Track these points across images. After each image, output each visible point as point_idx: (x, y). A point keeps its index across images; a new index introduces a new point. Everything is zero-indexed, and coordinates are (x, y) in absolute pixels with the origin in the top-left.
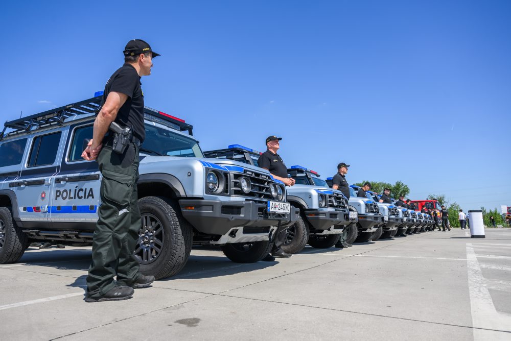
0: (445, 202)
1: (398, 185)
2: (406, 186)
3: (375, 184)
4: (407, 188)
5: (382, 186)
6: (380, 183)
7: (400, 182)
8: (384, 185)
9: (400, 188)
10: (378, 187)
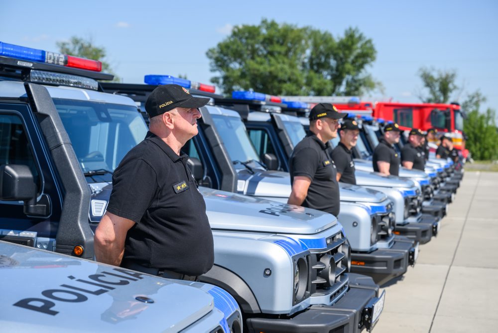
0: (455, 87)
1: (351, 39)
2: (369, 41)
3: (292, 30)
4: (372, 48)
5: (310, 38)
6: (305, 30)
7: (357, 30)
8: (314, 34)
9: (355, 47)
10: (297, 40)
